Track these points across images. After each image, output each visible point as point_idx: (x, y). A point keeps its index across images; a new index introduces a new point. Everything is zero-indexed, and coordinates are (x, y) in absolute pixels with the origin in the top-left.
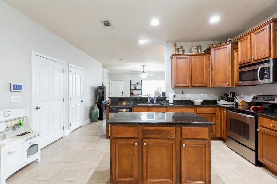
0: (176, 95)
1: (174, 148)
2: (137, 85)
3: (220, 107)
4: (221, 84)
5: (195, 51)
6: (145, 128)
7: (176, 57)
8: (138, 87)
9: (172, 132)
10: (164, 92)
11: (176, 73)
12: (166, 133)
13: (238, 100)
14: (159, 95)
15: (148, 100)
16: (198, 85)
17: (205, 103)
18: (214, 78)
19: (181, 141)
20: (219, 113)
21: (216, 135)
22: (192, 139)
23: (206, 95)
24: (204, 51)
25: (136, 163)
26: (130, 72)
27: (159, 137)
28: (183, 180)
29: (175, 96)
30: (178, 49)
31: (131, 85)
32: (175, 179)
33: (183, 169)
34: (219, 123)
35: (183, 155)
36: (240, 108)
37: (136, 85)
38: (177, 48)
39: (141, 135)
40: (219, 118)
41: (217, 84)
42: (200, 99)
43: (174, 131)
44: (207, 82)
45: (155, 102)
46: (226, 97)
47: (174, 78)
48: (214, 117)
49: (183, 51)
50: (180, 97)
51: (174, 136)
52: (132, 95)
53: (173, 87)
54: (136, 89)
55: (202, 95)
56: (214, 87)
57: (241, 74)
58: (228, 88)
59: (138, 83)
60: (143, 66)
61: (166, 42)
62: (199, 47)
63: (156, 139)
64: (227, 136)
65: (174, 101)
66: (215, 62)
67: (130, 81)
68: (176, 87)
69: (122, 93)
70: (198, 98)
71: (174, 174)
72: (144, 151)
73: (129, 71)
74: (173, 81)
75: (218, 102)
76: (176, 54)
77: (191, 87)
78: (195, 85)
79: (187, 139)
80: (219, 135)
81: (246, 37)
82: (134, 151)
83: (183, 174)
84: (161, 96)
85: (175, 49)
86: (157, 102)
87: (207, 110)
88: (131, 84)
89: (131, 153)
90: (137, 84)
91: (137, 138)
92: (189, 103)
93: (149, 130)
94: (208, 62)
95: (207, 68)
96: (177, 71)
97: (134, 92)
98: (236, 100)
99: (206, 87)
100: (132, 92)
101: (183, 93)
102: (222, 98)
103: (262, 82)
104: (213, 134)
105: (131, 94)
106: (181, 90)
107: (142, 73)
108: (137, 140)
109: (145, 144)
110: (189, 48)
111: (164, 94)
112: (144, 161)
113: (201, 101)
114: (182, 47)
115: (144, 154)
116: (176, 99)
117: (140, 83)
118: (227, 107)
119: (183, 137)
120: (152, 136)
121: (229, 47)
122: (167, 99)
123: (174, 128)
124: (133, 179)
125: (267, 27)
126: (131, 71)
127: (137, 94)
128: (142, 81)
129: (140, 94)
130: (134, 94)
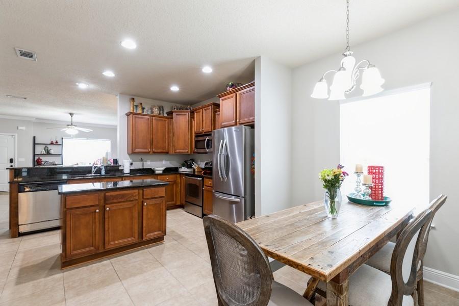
0: (134, 163)
1: (136, 209)
2: (50, 147)
3: (181, 174)
4: (181, 151)
5: (156, 111)
6: (107, 194)
7: (134, 116)
8: (53, 150)
9: (135, 195)
10: (116, 159)
11: (134, 135)
12: (129, 196)
13: (195, 166)
14: (109, 163)
15: (92, 171)
16: (159, 151)
17: (167, 171)
18: (175, 144)
19: (143, 201)
20: (179, 180)
21: (176, 202)
22: (152, 198)
23: (168, 162)
24: (166, 113)
25: (97, 230)
26: (33, 120)
27: (123, 200)
28: (144, 234)
29: (131, 164)
30: (136, 106)
31: (36, 146)
32: (137, 236)
33: (144, 225)
34: (179, 191)
35: (145, 213)
36: (196, 174)
37: (48, 146)
38: (135, 104)
39: (102, 201)
40: (179, 185)
41: (178, 151)
42: (162, 167)
43: (137, 194)
44: (168, 148)
45: (103, 172)
46: (186, 164)
47: (131, 142)
48: (174, 185)
49: (143, 109)
50: (138, 165)
51: (137, 198)
52: (38, 164)
53: (130, 152)
54: (48, 153)
55: (164, 162)
56: (176, 154)
57: (197, 142)
58: (187, 155)
59: (54, 142)
60: (71, 114)
61: (121, 94)
62: (161, 109)
63: (119, 202)
64: (185, 201)
65: (130, 170)
66: (177, 127)
67: (34, 138)
68: (133, 152)
69: (12, 161)
70: (159, 165)
71: (137, 231)
72: (106, 216)
73: (32, 117)
74: (130, 145)
75: (180, 170)
76: (134, 112)
77: (151, 152)
78: (156, 151)
79: (148, 199)
80: (178, 203)
81: (199, 110)
82: (94, 218)
83: (144, 229)
84: (112, 165)
85: (132, 105)
86: (106, 172)
87: (169, 178)
88: (34, 144)
89: (91, 222)
90: (52, 143)
91: (97, 205)
92: (150, 172)
93: (111, 196)
94: (170, 126)
95: (169, 133)
96: (135, 133)
97: (44, 159)
98: (193, 166)
99: (167, 153)
101: (142, 160)
102: (183, 165)
103: (208, 150)
104: (174, 202)
105: (36, 164)
106: (139, 157)
107: (68, 125)
108: (98, 207)
109: (108, 209)
110: (150, 107)
111: (116, 161)
112: (106, 226)
113: (163, 168)
114: (141, 104)
115: (107, 220)
116: (133, 168)
118: (185, 174)
119: (144, 198)
120: (115, 201)
121: (188, 115)
122: (120, 168)
123: (136, 191)
124: (92, 248)
125: (210, 107)
126: (37, 119)
127: (50, 164)
128: (63, 139)
129: (58, 164)
130: (43, 164)
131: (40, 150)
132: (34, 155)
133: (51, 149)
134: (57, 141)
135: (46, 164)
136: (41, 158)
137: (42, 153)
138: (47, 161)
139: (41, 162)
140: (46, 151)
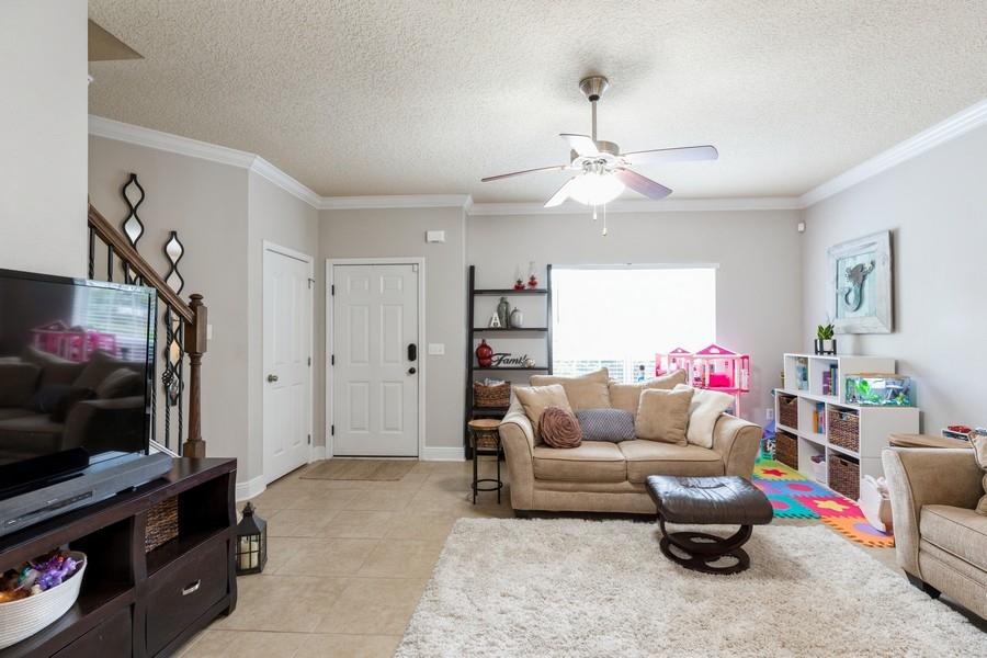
8: (526, 311)
26: (467, 204)
37: (509, 298)
52: (483, 367)
59: (525, 282)
67: (472, 269)
69: (413, 352)
90: (519, 289)
97: (498, 345)
100: (484, 346)
105: (475, 364)
117: (541, 285)
127: (514, 365)
128: (553, 271)
129: (537, 366)
130: (494, 364)
132: (472, 331)
133: (515, 311)
134: (533, 278)
135: (502, 365)
136: (489, 342)
137: (492, 325)
138: (505, 355)
139: (490, 357)
140: (504, 319)
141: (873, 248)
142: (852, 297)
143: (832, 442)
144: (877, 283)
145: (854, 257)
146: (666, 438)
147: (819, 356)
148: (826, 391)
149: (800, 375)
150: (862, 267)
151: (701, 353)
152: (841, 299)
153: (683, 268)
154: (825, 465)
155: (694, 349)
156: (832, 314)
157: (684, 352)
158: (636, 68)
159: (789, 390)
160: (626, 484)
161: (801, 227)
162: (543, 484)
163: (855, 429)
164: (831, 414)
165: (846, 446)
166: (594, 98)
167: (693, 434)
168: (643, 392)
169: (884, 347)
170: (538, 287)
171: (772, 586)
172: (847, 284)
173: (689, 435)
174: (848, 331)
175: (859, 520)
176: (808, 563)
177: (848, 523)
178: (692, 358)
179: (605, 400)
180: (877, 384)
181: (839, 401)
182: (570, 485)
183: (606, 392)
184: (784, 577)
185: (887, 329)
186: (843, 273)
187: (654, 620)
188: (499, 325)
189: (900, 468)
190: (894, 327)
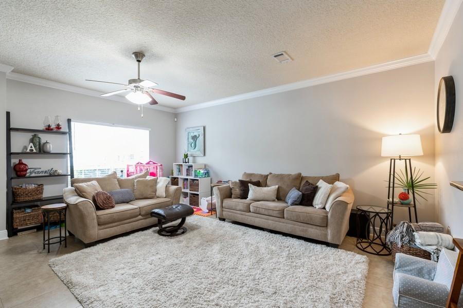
2: (44, 138)
8: (53, 143)
31: (13, 134)
37: (40, 135)
52: (20, 176)
54: (42, 151)
59: (53, 126)
67: (8, 114)
88: (9, 130)
90: (48, 130)
100: (21, 163)
105: (13, 175)
117: (64, 128)
127: (43, 174)
128: (72, 123)
129: (63, 174)
130: (28, 175)
131: (20, 142)
132: (9, 154)
133: (47, 142)
134: (58, 125)
135: (33, 175)
136: (24, 161)
137: (28, 151)
138: (35, 169)
139: (26, 170)
140: (38, 147)
141: (199, 131)
142: (193, 145)
143: (190, 190)
144: (200, 141)
145: (193, 133)
146: (149, 197)
147: (184, 164)
148: (187, 175)
149: (178, 170)
150: (196, 136)
151: (146, 164)
152: (190, 145)
153: (135, 128)
154: (188, 198)
155: (144, 162)
156: (186, 150)
157: (141, 164)
158: (157, 57)
159: (175, 176)
160: (140, 217)
161: (176, 120)
162: (103, 227)
163: (198, 185)
164: (190, 182)
165: (195, 191)
166: (139, 61)
167: (158, 193)
168: (135, 181)
169: (201, 161)
170: (62, 130)
171: (195, 232)
172: (191, 141)
173: (157, 194)
174: (192, 156)
175: (201, 211)
176: (199, 224)
177: (199, 212)
178: (144, 166)
179: (118, 185)
180: (202, 171)
181: (193, 177)
182: (116, 224)
183: (117, 182)
184: (197, 229)
185: (203, 155)
186: (190, 137)
187: (175, 252)
188: (35, 151)
189: (218, 191)
190: (204, 155)
